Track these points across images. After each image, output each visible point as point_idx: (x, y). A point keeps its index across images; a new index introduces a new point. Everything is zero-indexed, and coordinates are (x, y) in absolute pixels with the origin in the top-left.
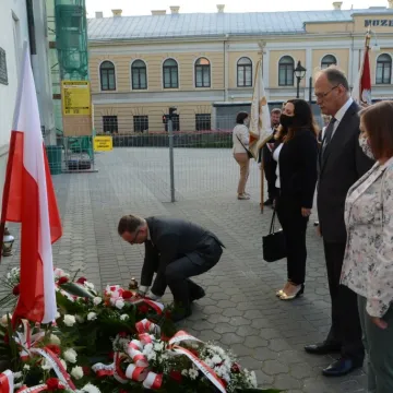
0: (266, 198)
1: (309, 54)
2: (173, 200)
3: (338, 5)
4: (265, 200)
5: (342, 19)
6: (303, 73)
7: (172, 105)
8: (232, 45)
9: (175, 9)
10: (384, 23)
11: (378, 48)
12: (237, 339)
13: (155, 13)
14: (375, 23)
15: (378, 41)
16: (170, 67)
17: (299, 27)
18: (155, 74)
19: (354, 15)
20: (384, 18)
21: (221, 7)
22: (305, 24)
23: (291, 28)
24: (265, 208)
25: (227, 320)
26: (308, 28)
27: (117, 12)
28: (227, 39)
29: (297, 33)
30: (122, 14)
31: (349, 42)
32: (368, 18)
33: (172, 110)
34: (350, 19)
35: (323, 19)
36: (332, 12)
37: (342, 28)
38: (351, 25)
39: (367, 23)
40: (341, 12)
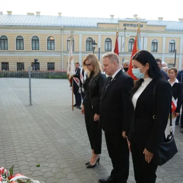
0: (75, 103)
1: (100, 37)
2: (31, 105)
3: (112, 16)
4: (74, 104)
5: (114, 22)
6: (96, 45)
7: (36, 58)
8: (65, 31)
9: (38, 13)
10: (131, 25)
11: (129, 36)
12: (51, 174)
13: (29, 14)
14: (128, 25)
15: (129, 33)
16: (35, 40)
17: (95, 25)
18: (28, 43)
19: (119, 21)
20: (131, 23)
21: (60, 14)
22: (98, 24)
23: (92, 25)
24: (75, 108)
25: (47, 165)
26: (99, 25)
27: (9, 13)
28: (62, 28)
29: (94, 27)
30: (12, 14)
32: (125, 23)
33: (36, 60)
34: (118, 23)
35: (106, 22)
36: (110, 19)
38: (117, 25)
39: (125, 25)
40: (113, 19)
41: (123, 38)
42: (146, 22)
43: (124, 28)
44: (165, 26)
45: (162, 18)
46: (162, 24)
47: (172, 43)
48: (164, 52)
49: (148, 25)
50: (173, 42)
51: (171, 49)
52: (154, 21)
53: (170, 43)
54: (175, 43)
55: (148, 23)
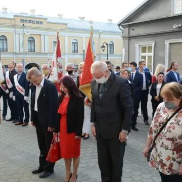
3: (5, 9)
5: (8, 17)
10: (30, 21)
11: (29, 34)
14: (26, 21)
15: (29, 30)
19: (15, 16)
20: (30, 19)
31: (13, 29)
32: (22, 18)
34: (13, 17)
36: (3, 13)
37: (8, 22)
38: (13, 21)
39: (22, 21)
40: (7, 13)
41: (21, 36)
42: (47, 19)
43: (22, 24)
44: (66, 24)
45: (61, 15)
46: (63, 22)
47: (74, 43)
48: (66, 52)
49: (48, 23)
50: (75, 41)
51: (73, 49)
52: (53, 18)
53: (73, 43)
54: (77, 43)
55: (48, 20)
